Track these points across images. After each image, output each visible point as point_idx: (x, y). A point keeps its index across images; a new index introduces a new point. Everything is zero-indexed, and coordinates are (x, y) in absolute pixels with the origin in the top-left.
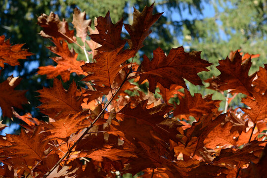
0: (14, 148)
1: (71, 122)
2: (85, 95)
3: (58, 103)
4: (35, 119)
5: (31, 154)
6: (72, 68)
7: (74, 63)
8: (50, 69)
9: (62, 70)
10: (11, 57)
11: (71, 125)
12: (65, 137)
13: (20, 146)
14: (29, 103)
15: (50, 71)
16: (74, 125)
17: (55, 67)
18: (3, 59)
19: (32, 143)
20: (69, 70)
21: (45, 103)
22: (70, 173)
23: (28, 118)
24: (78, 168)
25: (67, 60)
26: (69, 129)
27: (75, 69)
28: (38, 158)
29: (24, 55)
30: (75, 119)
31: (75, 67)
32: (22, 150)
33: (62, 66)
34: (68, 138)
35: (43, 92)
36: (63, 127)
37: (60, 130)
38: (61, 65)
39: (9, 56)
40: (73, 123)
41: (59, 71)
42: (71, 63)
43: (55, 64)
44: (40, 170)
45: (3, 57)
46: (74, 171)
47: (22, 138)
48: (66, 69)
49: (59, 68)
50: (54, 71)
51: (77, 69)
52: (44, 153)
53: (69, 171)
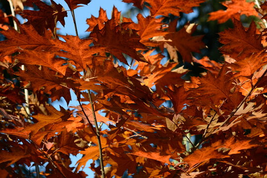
0: (202, 89)
1: (255, 60)
2: (263, 33)
3: (240, 42)
4: (213, 62)
5: (217, 94)
6: (243, 10)
7: (244, 5)
8: (220, 14)
9: (232, 13)
10: (186, 5)
11: (255, 63)
12: (250, 74)
13: (207, 87)
14: (207, 47)
15: (221, 16)
16: (257, 63)
17: (226, 11)
18: (179, 8)
19: (218, 83)
20: (239, 12)
21: (227, 44)
22: (256, 109)
23: (206, 61)
24: (263, 104)
25: (237, 3)
26: (253, 66)
27: (245, 10)
28: (225, 97)
29: (197, 3)
30: (258, 57)
31: (245, 9)
32: (209, 90)
33: (231, 10)
34: (252, 75)
35: (225, 33)
36: (247, 65)
37: (245, 69)
38: (231, 8)
39: (184, 5)
40: (257, 60)
41: (229, 15)
42: (241, 5)
43: (225, 8)
44: (226, 109)
45: (178, 7)
46: (260, 107)
47: (209, 80)
48: (236, 12)
49: (229, 12)
50: (225, 16)
51: (247, 11)
52: (230, 91)
53: (255, 107)
